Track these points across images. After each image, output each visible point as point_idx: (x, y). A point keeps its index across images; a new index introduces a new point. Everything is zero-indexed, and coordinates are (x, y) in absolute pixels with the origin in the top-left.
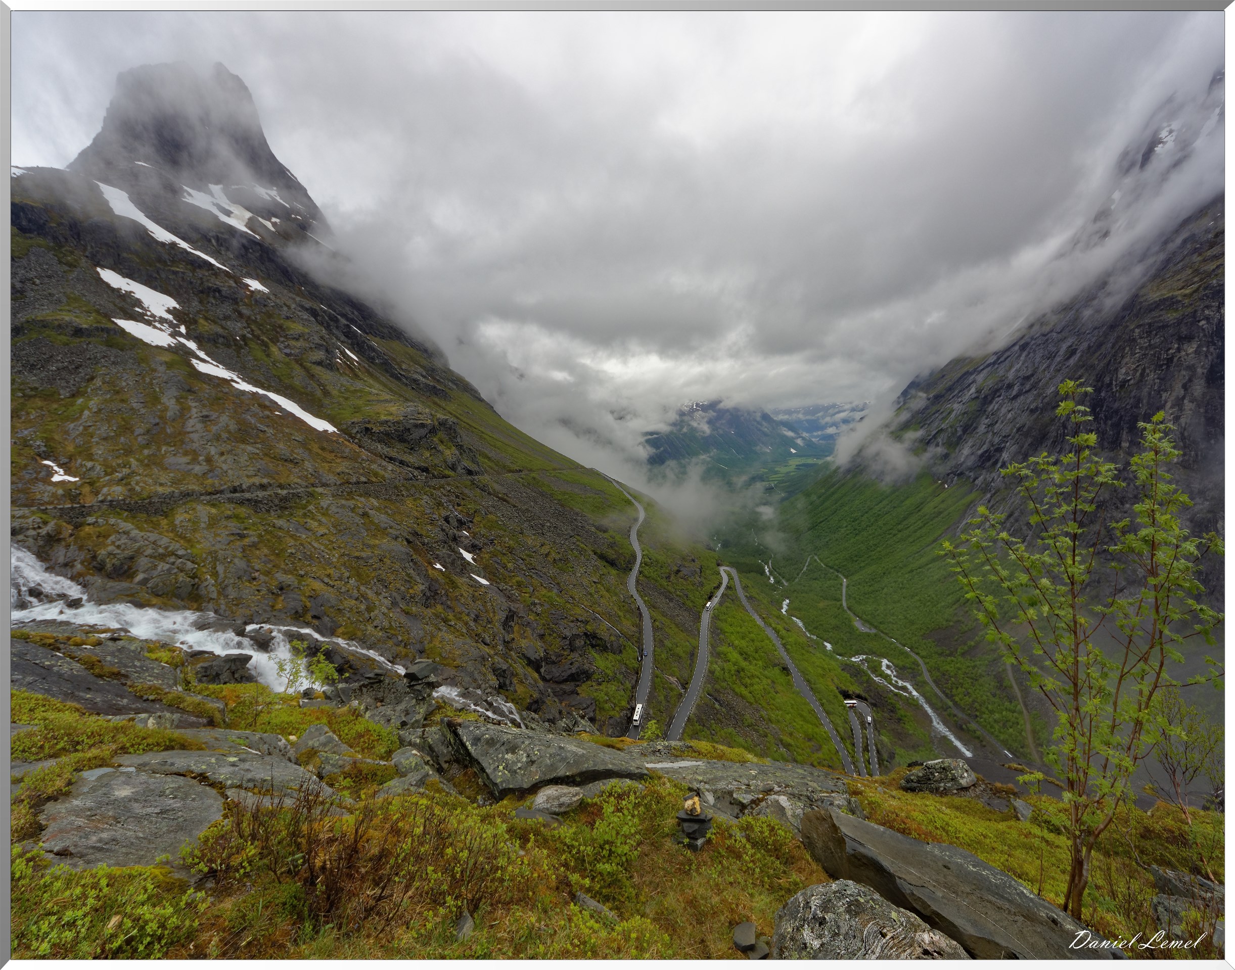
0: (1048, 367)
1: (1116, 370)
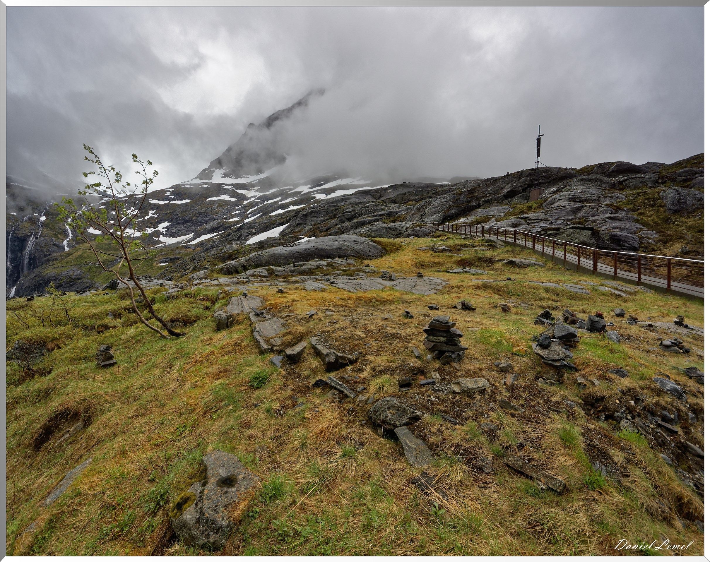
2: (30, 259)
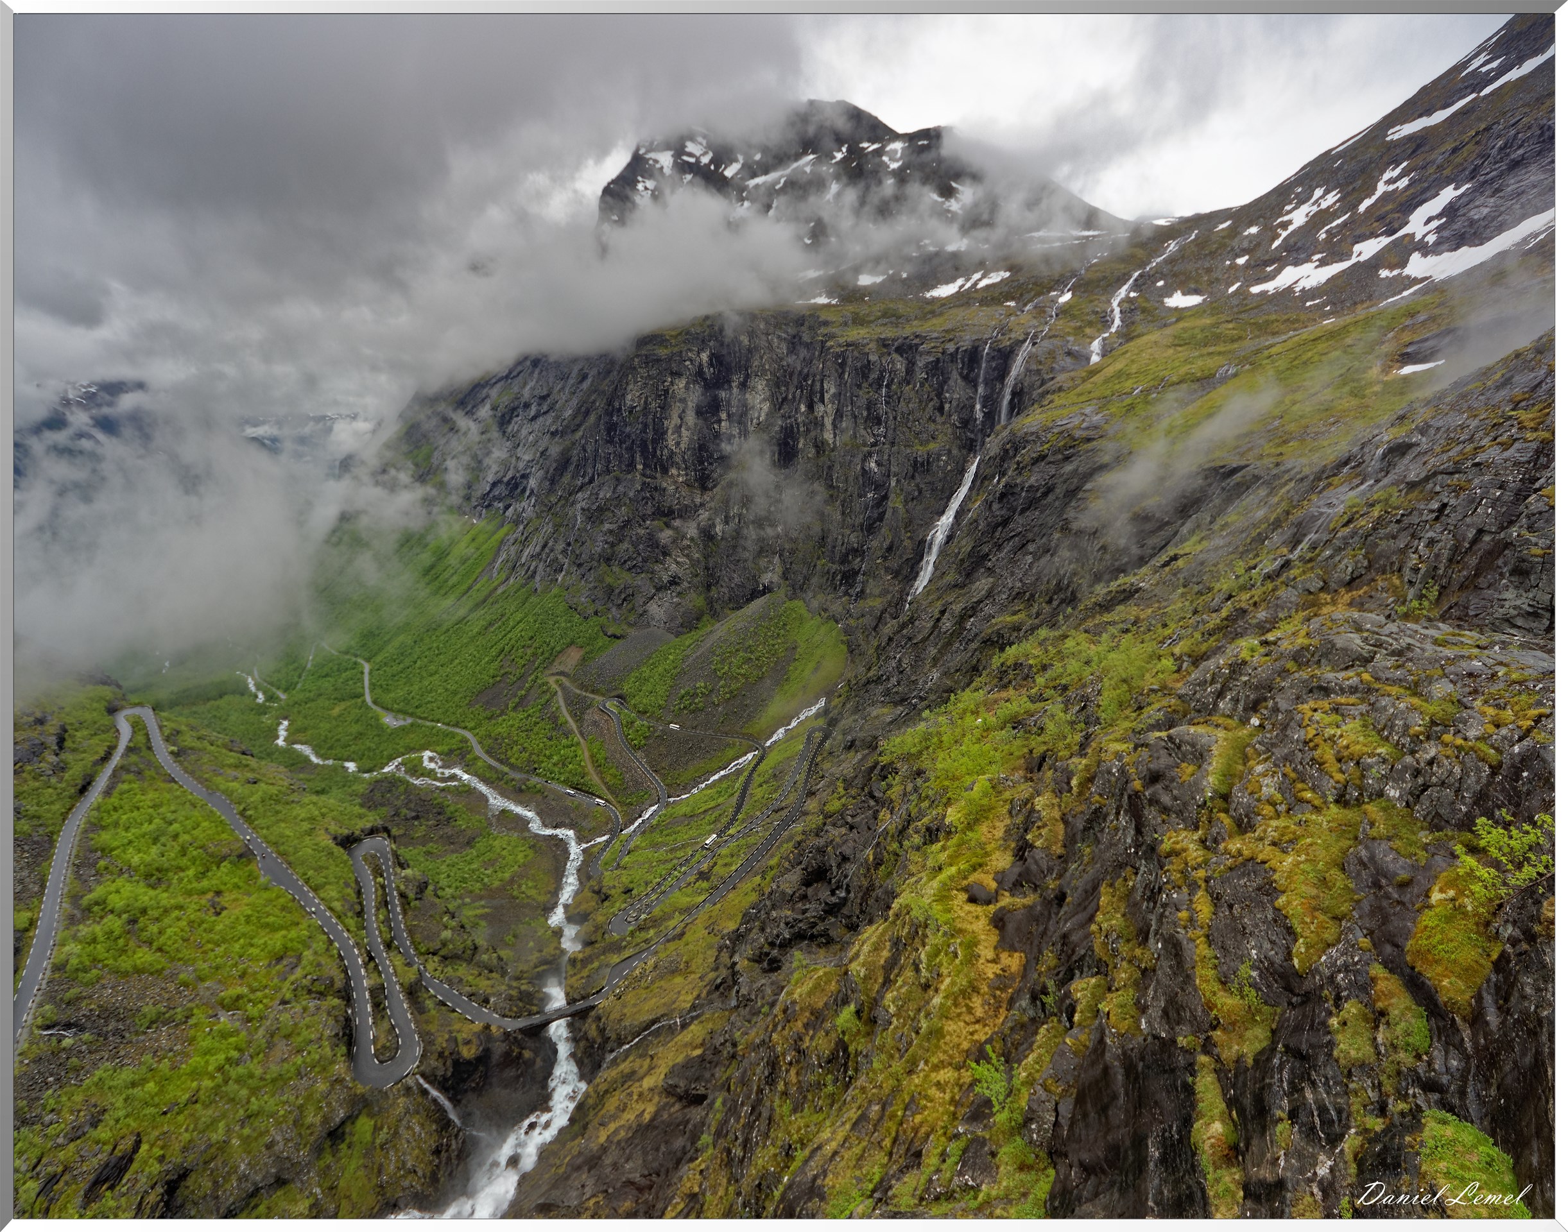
1: (624, 396)
2: (1014, 394)
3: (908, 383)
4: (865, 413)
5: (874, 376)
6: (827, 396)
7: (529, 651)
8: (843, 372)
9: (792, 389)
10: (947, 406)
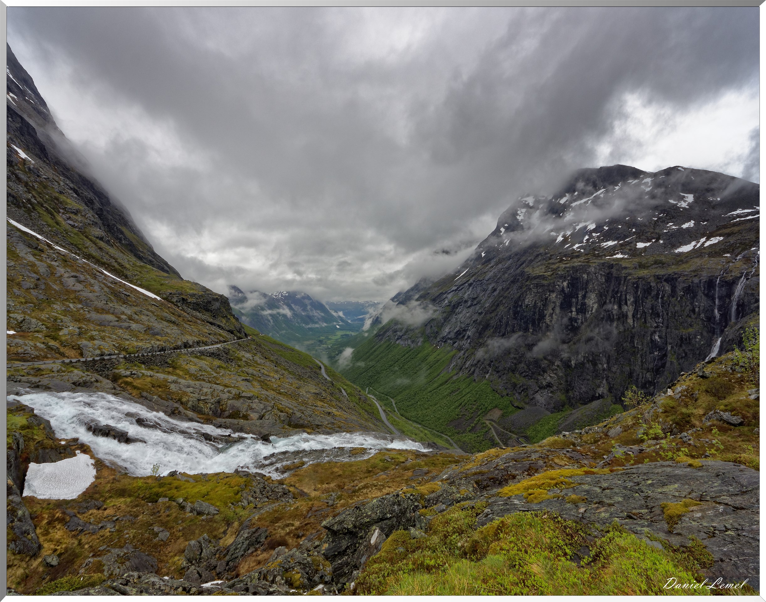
0: (484, 295)
1: (524, 300)
2: (738, 305)
3: (673, 297)
4: (650, 311)
5: (654, 293)
6: (629, 302)
7: (475, 407)
8: (637, 291)
9: (609, 298)
10: (697, 309)
